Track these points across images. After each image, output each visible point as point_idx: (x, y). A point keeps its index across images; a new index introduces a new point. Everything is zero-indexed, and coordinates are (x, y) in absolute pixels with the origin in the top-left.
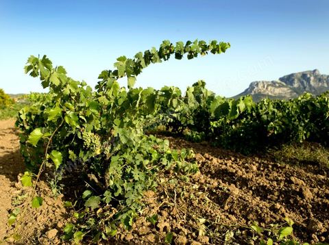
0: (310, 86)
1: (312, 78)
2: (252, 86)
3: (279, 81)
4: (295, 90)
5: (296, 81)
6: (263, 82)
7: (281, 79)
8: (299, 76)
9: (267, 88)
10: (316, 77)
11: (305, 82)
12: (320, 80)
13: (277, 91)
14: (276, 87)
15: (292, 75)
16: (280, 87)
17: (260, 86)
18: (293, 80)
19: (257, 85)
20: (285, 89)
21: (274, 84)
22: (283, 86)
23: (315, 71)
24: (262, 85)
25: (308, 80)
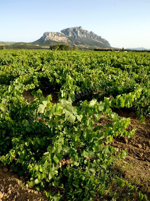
0: (78, 36)
1: (79, 32)
2: (45, 35)
3: (61, 33)
4: (69, 38)
5: (70, 33)
6: (51, 33)
7: (62, 31)
8: (72, 30)
9: (54, 37)
10: (80, 31)
11: (75, 34)
12: (83, 33)
13: (60, 39)
14: (59, 36)
15: (68, 29)
16: (61, 36)
17: (50, 35)
18: (69, 32)
19: (48, 34)
20: (64, 38)
21: (58, 34)
22: (63, 36)
23: (80, 27)
24: (51, 35)
25: (77, 33)
